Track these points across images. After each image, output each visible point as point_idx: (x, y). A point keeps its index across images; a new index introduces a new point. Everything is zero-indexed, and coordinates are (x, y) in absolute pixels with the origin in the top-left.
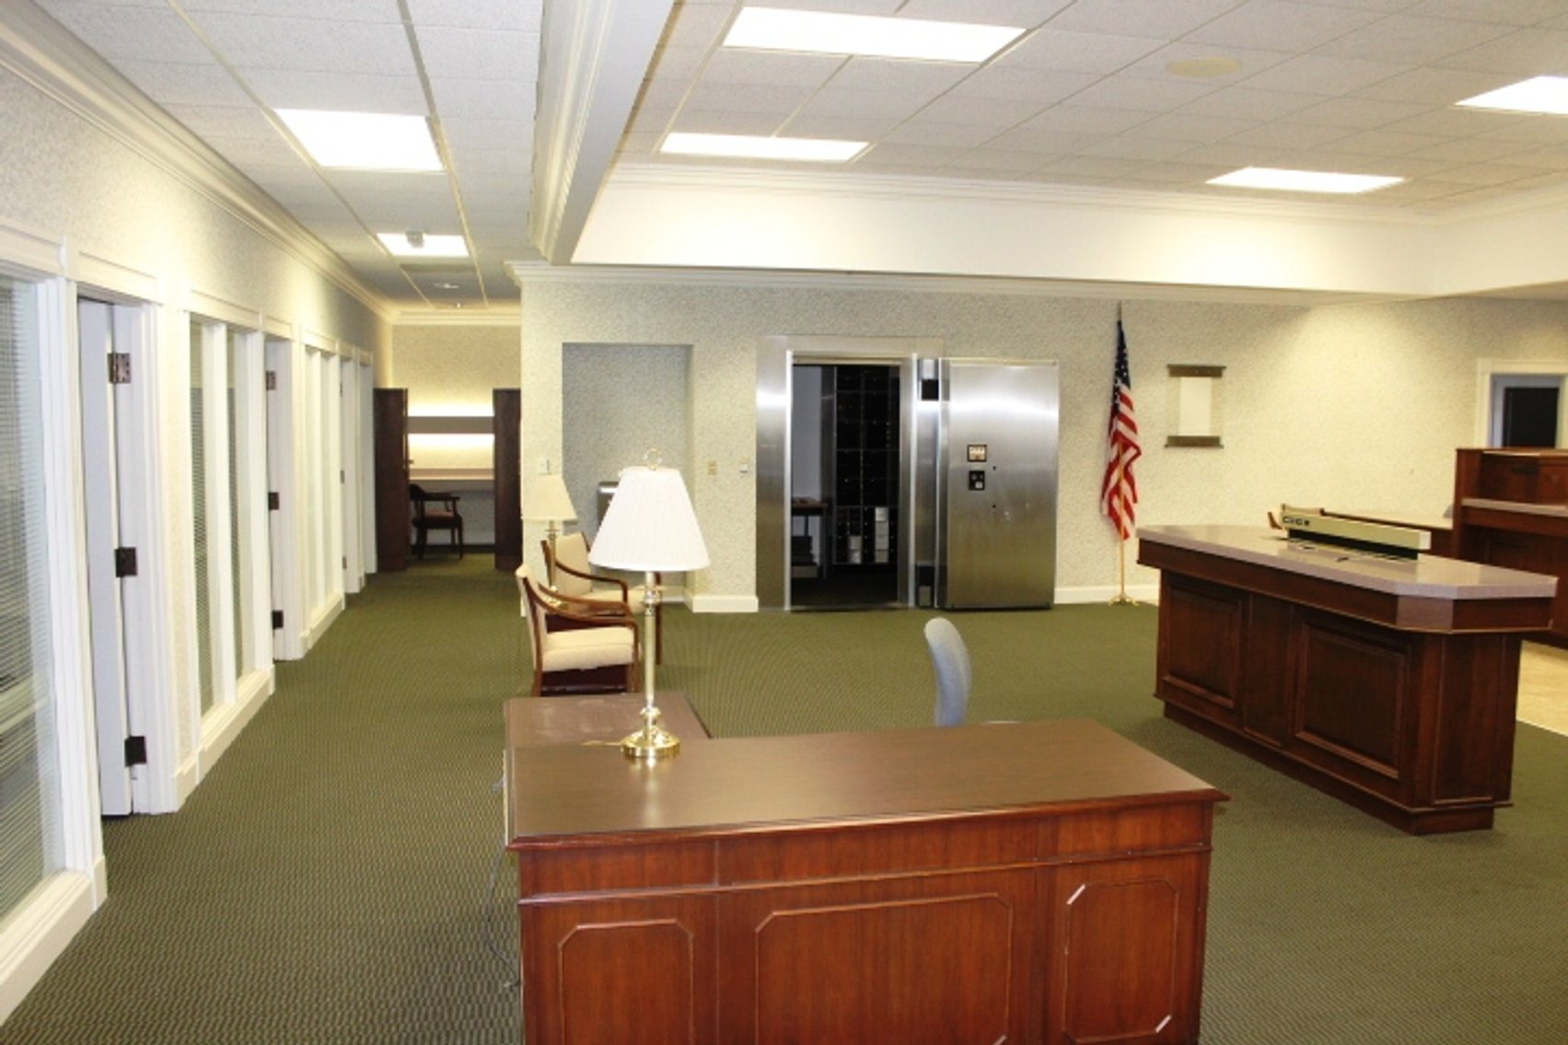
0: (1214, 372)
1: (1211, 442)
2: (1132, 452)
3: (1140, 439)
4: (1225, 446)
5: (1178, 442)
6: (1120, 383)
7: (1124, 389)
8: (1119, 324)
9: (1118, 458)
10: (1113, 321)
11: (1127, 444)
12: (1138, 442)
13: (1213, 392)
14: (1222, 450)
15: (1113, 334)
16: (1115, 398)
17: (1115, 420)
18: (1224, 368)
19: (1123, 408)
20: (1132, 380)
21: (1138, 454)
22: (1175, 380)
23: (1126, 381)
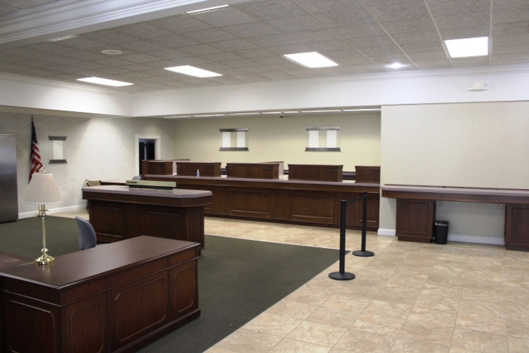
0: (63, 139)
1: (63, 162)
2: (39, 165)
3: (42, 161)
4: (68, 163)
5: (53, 162)
6: (34, 142)
7: (36, 145)
8: (32, 123)
9: (35, 167)
10: (30, 121)
11: (38, 163)
12: (41, 162)
13: (63, 145)
14: (67, 164)
15: (30, 125)
16: (32, 147)
17: (33, 155)
18: (66, 137)
19: (36, 151)
20: (38, 141)
21: (42, 166)
22: (51, 141)
23: (36, 142)
